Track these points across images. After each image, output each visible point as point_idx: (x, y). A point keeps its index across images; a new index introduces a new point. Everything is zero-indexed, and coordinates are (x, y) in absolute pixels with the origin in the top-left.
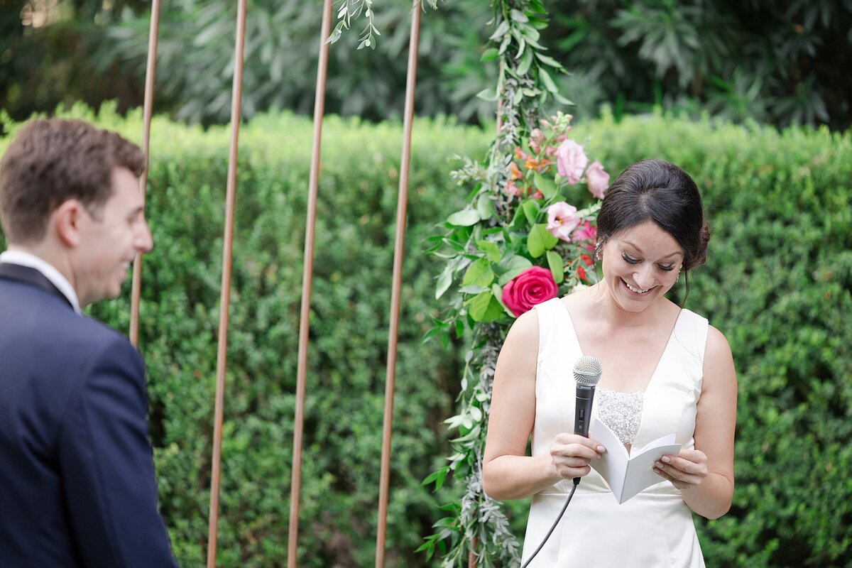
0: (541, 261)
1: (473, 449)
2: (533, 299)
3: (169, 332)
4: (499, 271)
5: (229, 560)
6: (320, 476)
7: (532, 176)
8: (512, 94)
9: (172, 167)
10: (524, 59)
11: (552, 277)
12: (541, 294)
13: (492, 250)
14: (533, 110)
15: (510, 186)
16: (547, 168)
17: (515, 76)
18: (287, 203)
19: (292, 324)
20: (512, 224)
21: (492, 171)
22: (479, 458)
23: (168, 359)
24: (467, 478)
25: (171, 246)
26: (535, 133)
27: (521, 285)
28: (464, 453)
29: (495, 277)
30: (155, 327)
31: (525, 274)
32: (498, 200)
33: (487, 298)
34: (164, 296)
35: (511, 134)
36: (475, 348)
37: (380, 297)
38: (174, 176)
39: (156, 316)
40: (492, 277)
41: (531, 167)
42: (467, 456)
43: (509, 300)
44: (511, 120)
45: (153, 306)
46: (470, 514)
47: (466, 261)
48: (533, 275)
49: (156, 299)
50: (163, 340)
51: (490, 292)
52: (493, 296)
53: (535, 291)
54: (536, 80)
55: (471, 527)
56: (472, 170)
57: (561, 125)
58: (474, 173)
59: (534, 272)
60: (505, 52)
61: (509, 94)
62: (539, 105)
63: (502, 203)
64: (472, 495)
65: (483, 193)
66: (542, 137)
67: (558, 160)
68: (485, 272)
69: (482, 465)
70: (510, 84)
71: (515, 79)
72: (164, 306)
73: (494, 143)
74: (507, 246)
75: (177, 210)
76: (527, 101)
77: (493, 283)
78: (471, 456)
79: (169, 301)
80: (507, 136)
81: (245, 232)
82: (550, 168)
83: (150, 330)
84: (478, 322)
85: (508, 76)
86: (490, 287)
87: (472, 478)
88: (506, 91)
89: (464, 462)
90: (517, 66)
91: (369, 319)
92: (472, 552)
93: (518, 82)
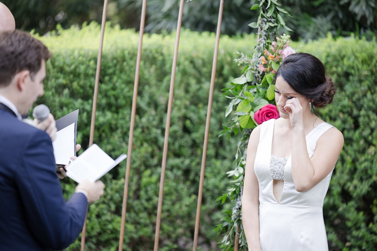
0: (273, 101)
1: (239, 186)
2: (268, 119)
3: (122, 127)
4: (254, 105)
5: (147, 232)
6: (190, 196)
7: (271, 63)
8: (264, 25)
9: (126, 53)
10: (271, 9)
11: (277, 109)
12: (272, 117)
13: (250, 96)
14: (273, 33)
15: (261, 67)
16: (279, 59)
17: (266, 17)
18: (179, 71)
19: (179, 126)
20: (261, 84)
21: (253, 60)
22: (241, 190)
23: (121, 140)
24: (236, 199)
25: (125, 88)
26: (274, 43)
27: (263, 112)
28: (235, 188)
29: (252, 108)
30: (116, 125)
31: (265, 107)
32: (255, 73)
33: (248, 117)
34: (121, 111)
35: (263, 43)
36: (243, 140)
37: (221, 116)
38: (127, 57)
39: (116, 120)
40: (251, 108)
41: (271, 59)
42: (236, 189)
43: (257, 119)
44: (263, 37)
45: (116, 116)
46: (236, 216)
47: (239, 100)
48: (269, 108)
49: (117, 112)
50: (119, 131)
51: (249, 114)
52: (250, 117)
53: (269, 115)
54: (276, 19)
55: (236, 222)
56: (244, 59)
57: (284, 40)
58: (245, 60)
59: (269, 107)
60: (262, 6)
61: (263, 25)
62: (276, 30)
63: (257, 75)
64: (237, 207)
65: (250, 69)
66: (277, 45)
67: (283, 56)
68: (247, 106)
69: (242, 193)
70: (264, 20)
71: (266, 18)
72: (120, 115)
73: (256, 47)
74: (258, 94)
75: (128, 72)
76: (271, 28)
77: (251, 111)
78: (238, 189)
79: (123, 113)
80: (261, 44)
81: (159, 84)
82: (280, 60)
83: (113, 126)
84: (244, 128)
85: (263, 17)
86: (249, 112)
87: (238, 199)
88: (262, 23)
89: (235, 192)
90: (267, 12)
91: (215, 125)
92: (237, 233)
93: (267, 20)
